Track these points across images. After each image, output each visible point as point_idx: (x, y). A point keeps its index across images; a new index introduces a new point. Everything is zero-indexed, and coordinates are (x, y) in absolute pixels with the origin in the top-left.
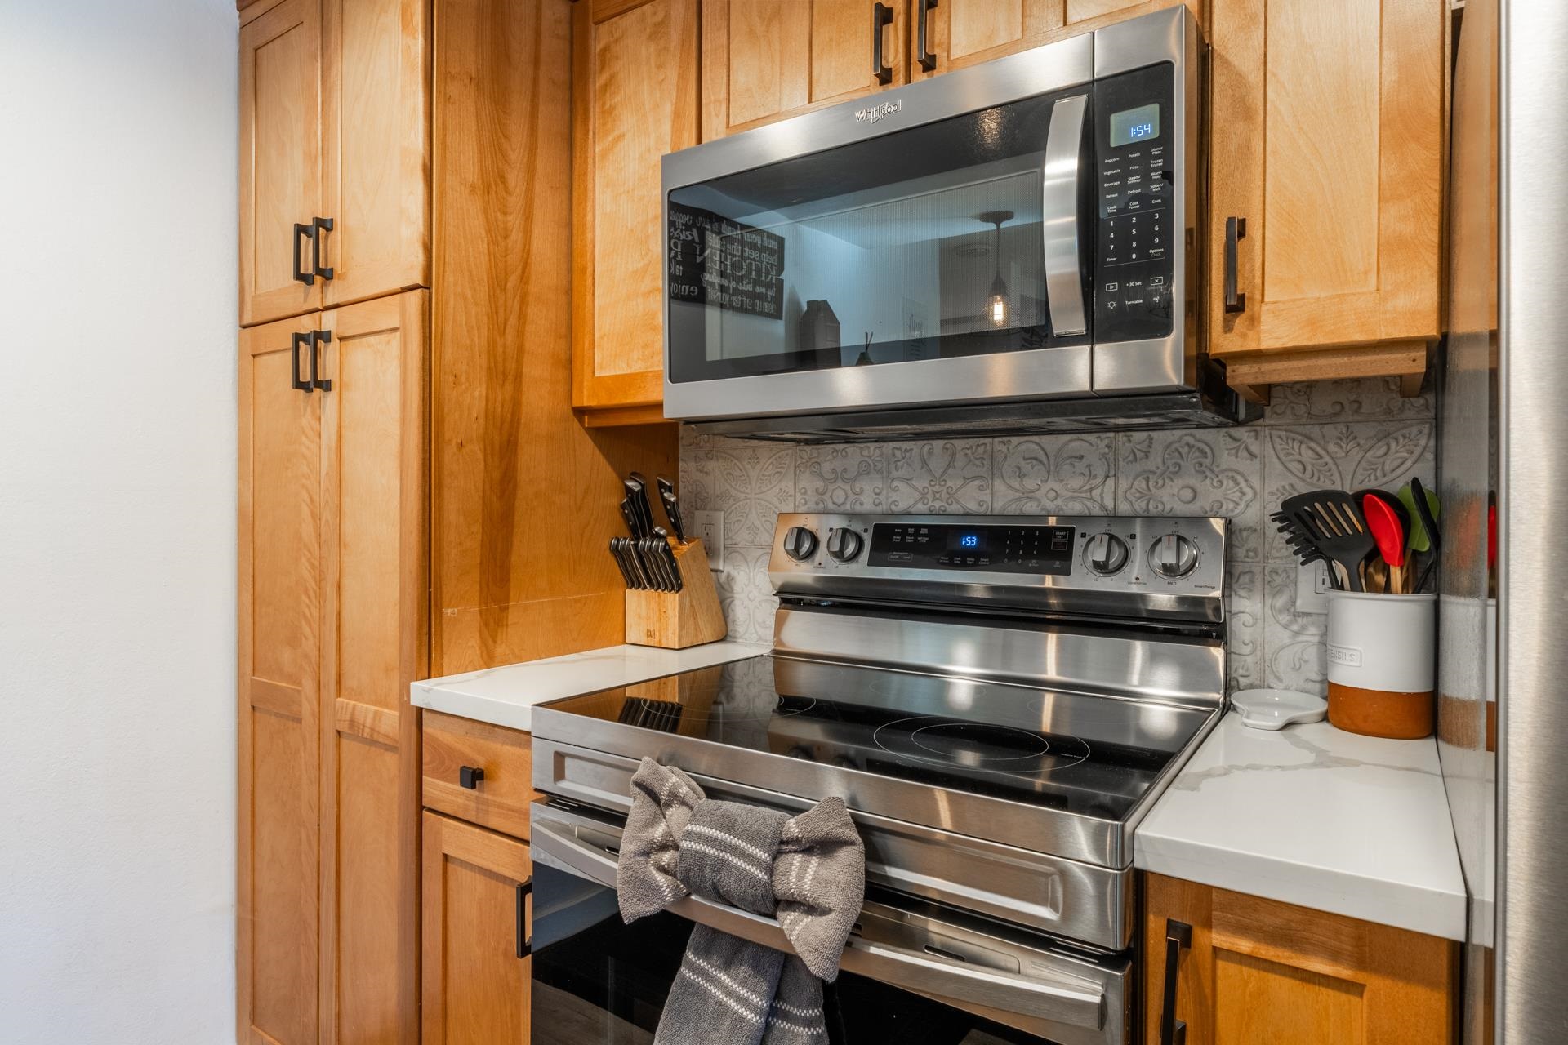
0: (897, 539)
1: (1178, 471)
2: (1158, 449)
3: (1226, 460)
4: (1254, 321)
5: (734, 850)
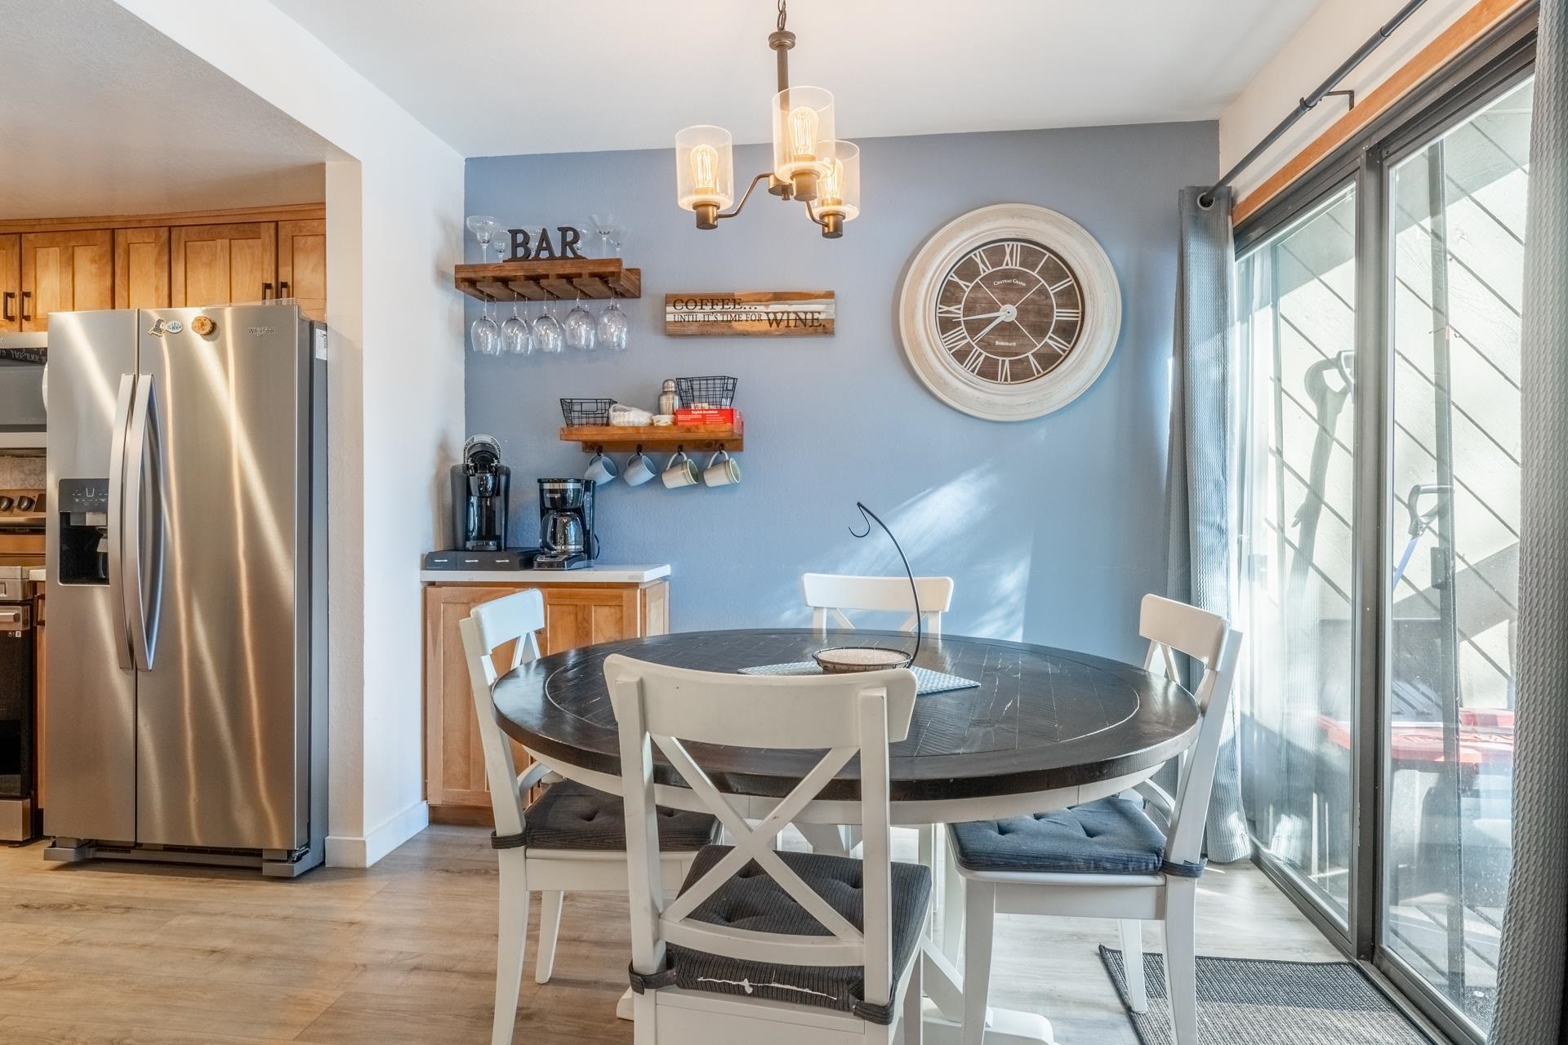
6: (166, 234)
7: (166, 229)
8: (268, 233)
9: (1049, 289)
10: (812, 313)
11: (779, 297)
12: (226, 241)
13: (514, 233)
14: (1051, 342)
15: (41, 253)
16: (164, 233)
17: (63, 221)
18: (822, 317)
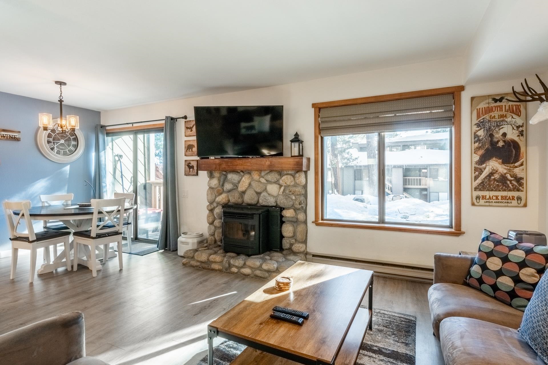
9: (71, 138)
10: (14, 136)
11: (4, 131)
14: (71, 148)
18: (17, 137)
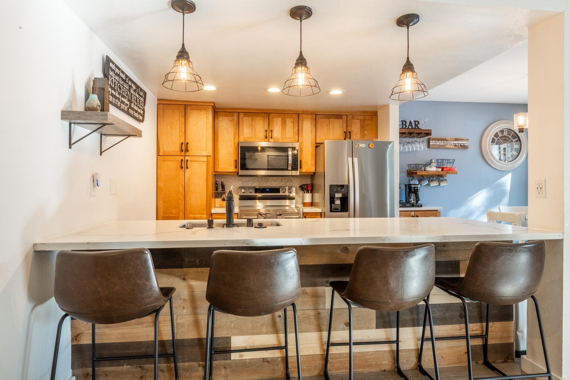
0: (258, 190)
1: (288, 182)
2: (286, 179)
3: (293, 181)
4: (302, 169)
5: (273, 217)
6: (315, 116)
7: (315, 115)
8: (345, 117)
9: (513, 140)
10: (464, 144)
11: (456, 140)
12: (333, 119)
13: (402, 121)
14: (514, 153)
15: (275, 119)
16: (314, 116)
17: (282, 110)
18: (466, 145)
